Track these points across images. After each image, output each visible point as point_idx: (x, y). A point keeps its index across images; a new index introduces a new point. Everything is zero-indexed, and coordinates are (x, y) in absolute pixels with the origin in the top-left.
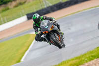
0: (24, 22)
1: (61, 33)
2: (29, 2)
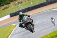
0: (8, 19)
1: (33, 24)
2: (11, 7)
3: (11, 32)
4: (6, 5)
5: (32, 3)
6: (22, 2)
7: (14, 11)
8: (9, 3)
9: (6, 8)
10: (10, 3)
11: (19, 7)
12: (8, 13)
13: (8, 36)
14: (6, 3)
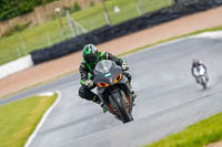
2: (37, 25)
3: (36, 125)
4: (18, 18)
5: (117, 10)
6: (77, 8)
7: (49, 41)
8: (27, 9)
9: (18, 29)
10: (31, 10)
11: (67, 24)
12: (24, 47)
13: (26, 139)
14: (16, 9)
